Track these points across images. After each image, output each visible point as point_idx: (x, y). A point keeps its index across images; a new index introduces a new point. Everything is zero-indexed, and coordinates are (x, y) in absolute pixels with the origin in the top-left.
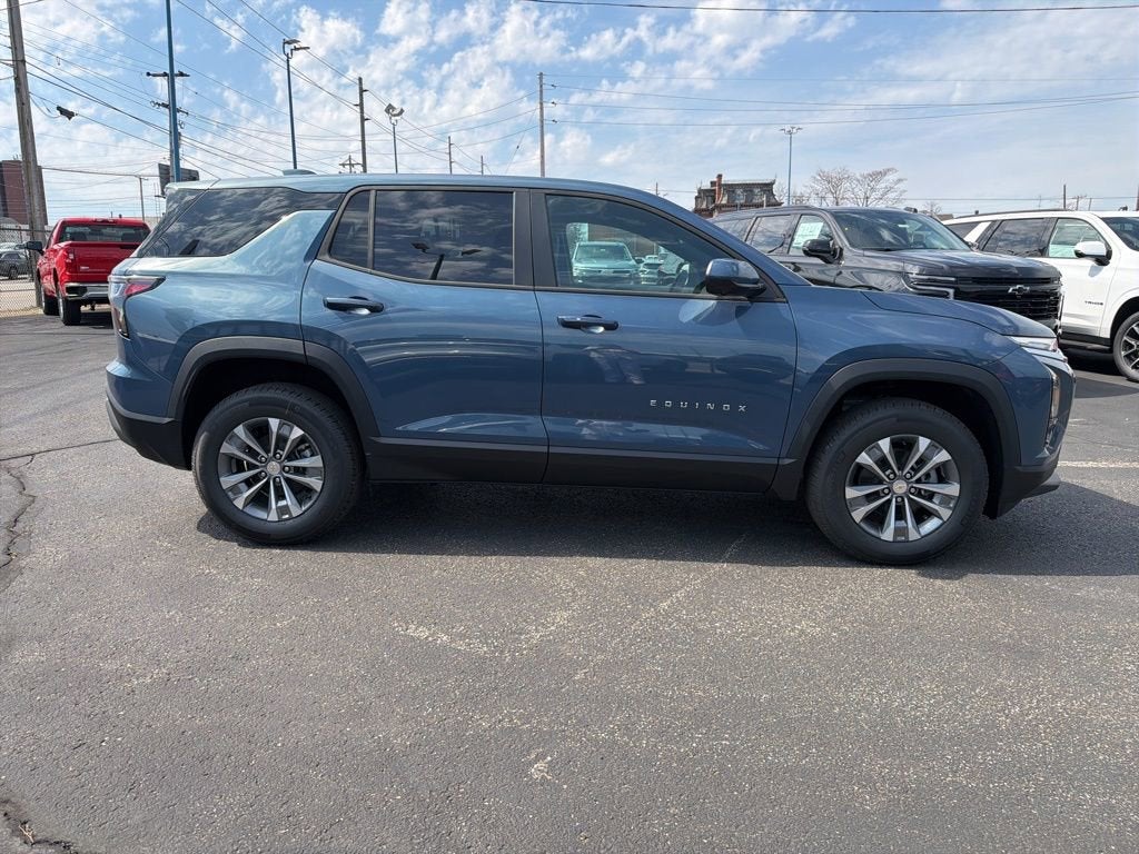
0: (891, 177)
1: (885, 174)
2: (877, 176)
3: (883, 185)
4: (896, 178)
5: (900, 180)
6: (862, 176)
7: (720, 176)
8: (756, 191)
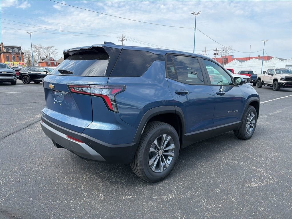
0: (53, 48)
1: (52, 47)
2: (50, 48)
3: (51, 50)
4: (55, 49)
5: (56, 49)
6: (46, 47)
7: (2, 43)
8: (15, 49)
